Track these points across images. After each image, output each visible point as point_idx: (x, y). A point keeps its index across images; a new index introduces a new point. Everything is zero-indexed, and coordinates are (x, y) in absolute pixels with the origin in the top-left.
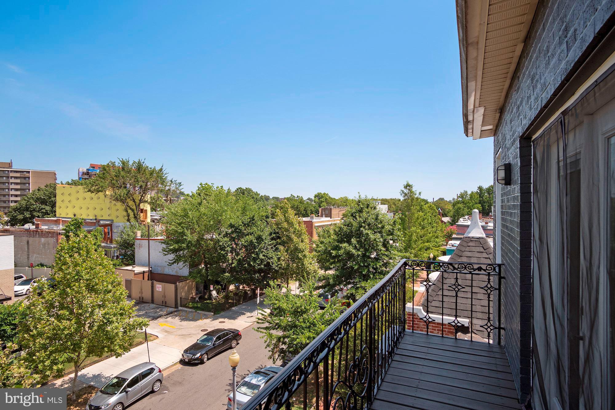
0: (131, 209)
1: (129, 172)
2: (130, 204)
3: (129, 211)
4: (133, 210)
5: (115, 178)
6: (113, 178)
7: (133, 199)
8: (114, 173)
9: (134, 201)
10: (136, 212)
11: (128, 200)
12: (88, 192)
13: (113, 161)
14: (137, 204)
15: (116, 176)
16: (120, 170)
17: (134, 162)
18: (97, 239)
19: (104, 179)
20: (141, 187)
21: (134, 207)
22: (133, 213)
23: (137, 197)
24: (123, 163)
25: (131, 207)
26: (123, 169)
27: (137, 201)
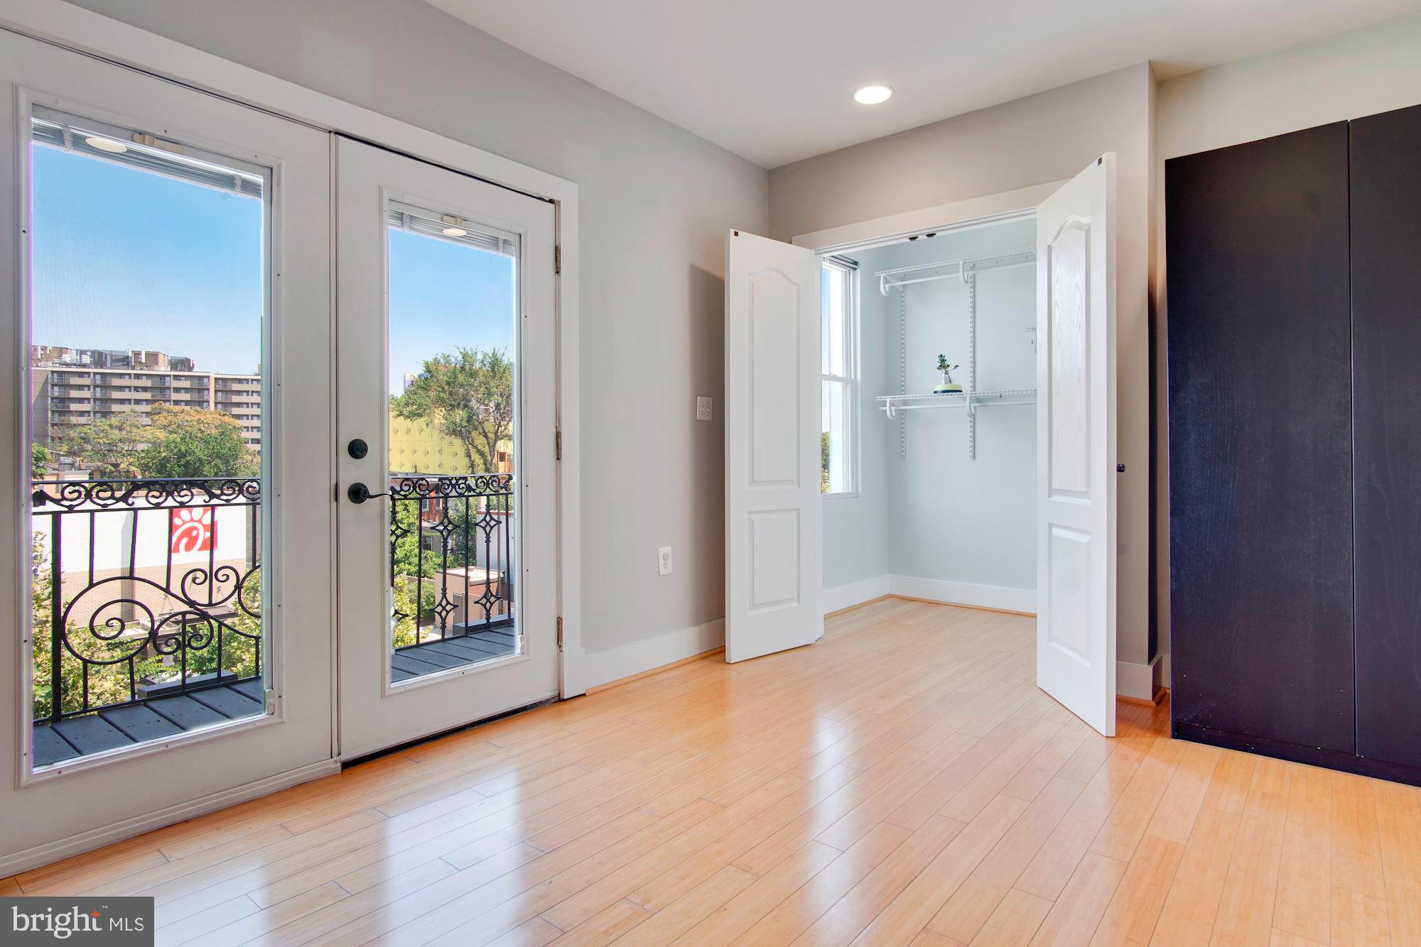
0: (478, 451)
1: (473, 374)
2: (477, 442)
3: (476, 457)
4: (482, 454)
5: (447, 387)
6: (443, 388)
7: (484, 432)
8: (445, 378)
9: (486, 436)
10: (489, 458)
11: (474, 434)
12: (399, 418)
13: (447, 354)
14: (492, 441)
15: (448, 383)
16: (457, 372)
17: (485, 355)
18: (408, 512)
19: (425, 389)
20: (498, 406)
21: (486, 450)
22: (482, 461)
23: (490, 426)
24: (465, 356)
25: (480, 447)
26: (463, 368)
27: (491, 436)
